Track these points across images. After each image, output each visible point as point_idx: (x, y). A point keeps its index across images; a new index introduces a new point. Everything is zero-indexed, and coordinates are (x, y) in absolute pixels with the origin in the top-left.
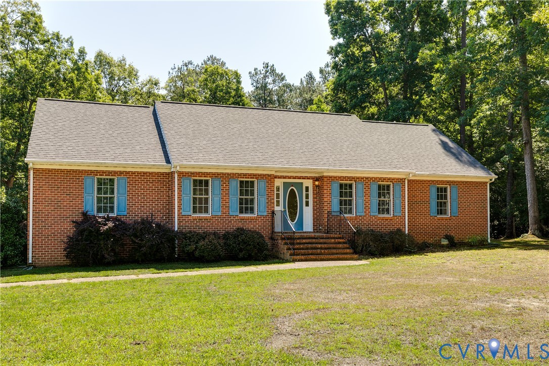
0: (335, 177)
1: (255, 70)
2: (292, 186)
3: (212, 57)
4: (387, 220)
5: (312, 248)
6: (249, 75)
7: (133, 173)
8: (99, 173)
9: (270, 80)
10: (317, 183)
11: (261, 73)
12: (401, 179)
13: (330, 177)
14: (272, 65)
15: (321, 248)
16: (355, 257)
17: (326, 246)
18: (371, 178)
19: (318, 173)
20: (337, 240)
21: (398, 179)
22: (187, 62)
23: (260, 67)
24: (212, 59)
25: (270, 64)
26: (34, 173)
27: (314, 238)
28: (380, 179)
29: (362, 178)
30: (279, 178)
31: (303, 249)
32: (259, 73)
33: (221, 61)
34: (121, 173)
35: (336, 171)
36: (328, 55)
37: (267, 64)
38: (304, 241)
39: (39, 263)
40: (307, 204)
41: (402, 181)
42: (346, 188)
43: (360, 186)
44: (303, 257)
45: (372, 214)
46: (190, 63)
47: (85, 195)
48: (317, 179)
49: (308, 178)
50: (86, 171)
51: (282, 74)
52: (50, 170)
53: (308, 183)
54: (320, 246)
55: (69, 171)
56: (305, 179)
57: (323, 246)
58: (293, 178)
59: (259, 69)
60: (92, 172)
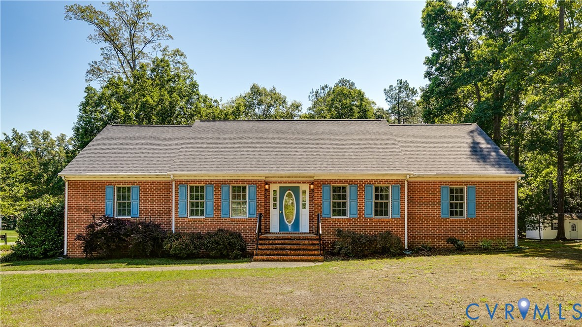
0: (327, 181)
1: (390, 87)
2: (289, 190)
3: (343, 79)
4: (384, 222)
5: (281, 249)
6: (383, 92)
7: (145, 182)
8: (117, 182)
9: (403, 95)
10: (312, 186)
11: (396, 89)
12: (401, 181)
13: (321, 181)
14: (405, 81)
15: (291, 249)
16: (320, 258)
17: (295, 247)
18: (366, 181)
19: (311, 177)
20: (311, 242)
21: (397, 181)
22: (324, 86)
23: (395, 84)
24: (343, 81)
25: (404, 80)
26: (68, 184)
27: (290, 239)
28: (376, 181)
29: (356, 181)
30: (274, 183)
31: (271, 249)
32: (394, 89)
33: (351, 82)
34: (135, 182)
35: (325, 175)
36: (425, 65)
37: (401, 81)
38: (277, 242)
39: (72, 255)
40: (304, 207)
41: (400, 183)
42: (339, 192)
43: (353, 188)
44: (265, 257)
45: (366, 216)
46: (326, 86)
47: (107, 201)
48: (312, 183)
49: (304, 182)
50: (107, 182)
51: (414, 88)
52: (80, 182)
53: (305, 187)
54: (289, 247)
55: (94, 182)
56: (300, 183)
57: (292, 247)
58: (293, 183)
59: (393, 86)
60: (112, 182)
